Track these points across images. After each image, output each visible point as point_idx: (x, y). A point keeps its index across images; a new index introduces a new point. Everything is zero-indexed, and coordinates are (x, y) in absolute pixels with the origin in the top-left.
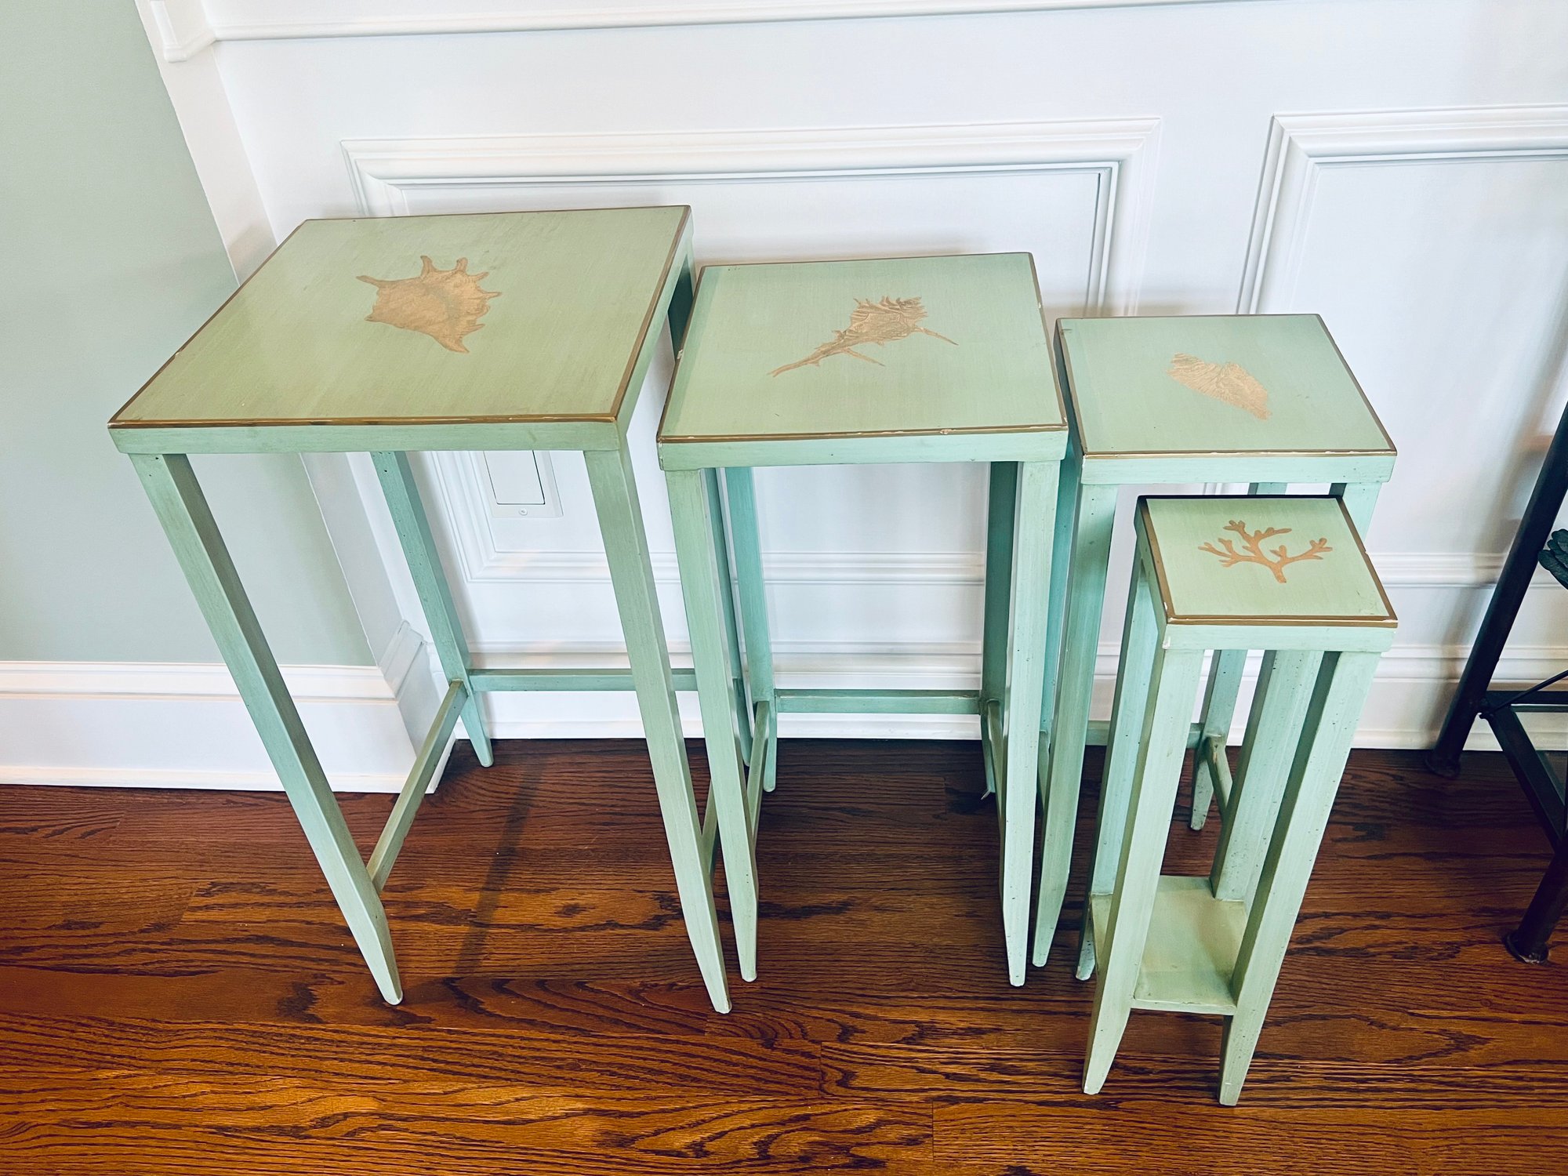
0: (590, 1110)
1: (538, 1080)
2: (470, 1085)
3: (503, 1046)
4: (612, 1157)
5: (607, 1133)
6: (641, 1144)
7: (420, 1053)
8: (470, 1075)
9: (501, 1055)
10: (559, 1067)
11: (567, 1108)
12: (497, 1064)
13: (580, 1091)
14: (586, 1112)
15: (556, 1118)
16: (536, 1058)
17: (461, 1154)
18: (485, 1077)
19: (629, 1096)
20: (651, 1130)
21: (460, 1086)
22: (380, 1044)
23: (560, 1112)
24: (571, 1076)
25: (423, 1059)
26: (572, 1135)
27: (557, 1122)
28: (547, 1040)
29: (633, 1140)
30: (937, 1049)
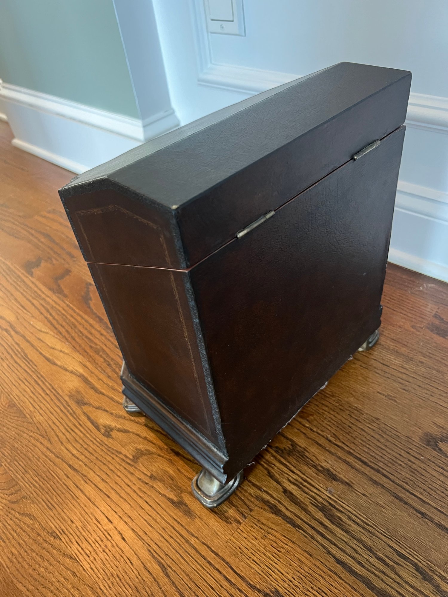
0: (83, 376)
1: (78, 348)
2: (51, 333)
3: (80, 324)
4: (69, 406)
5: (78, 392)
6: (86, 408)
7: (48, 307)
8: (56, 328)
9: (75, 327)
10: (91, 347)
11: (76, 368)
12: (70, 330)
13: (88, 364)
14: (81, 376)
15: (66, 370)
16: (86, 337)
17: (18, 360)
18: (61, 333)
19: (105, 381)
20: (97, 404)
21: (47, 330)
22: (40, 296)
23: (70, 368)
24: (92, 354)
25: (48, 311)
26: (64, 383)
27: (64, 372)
28: (99, 331)
29: (85, 404)
30: (293, 468)
